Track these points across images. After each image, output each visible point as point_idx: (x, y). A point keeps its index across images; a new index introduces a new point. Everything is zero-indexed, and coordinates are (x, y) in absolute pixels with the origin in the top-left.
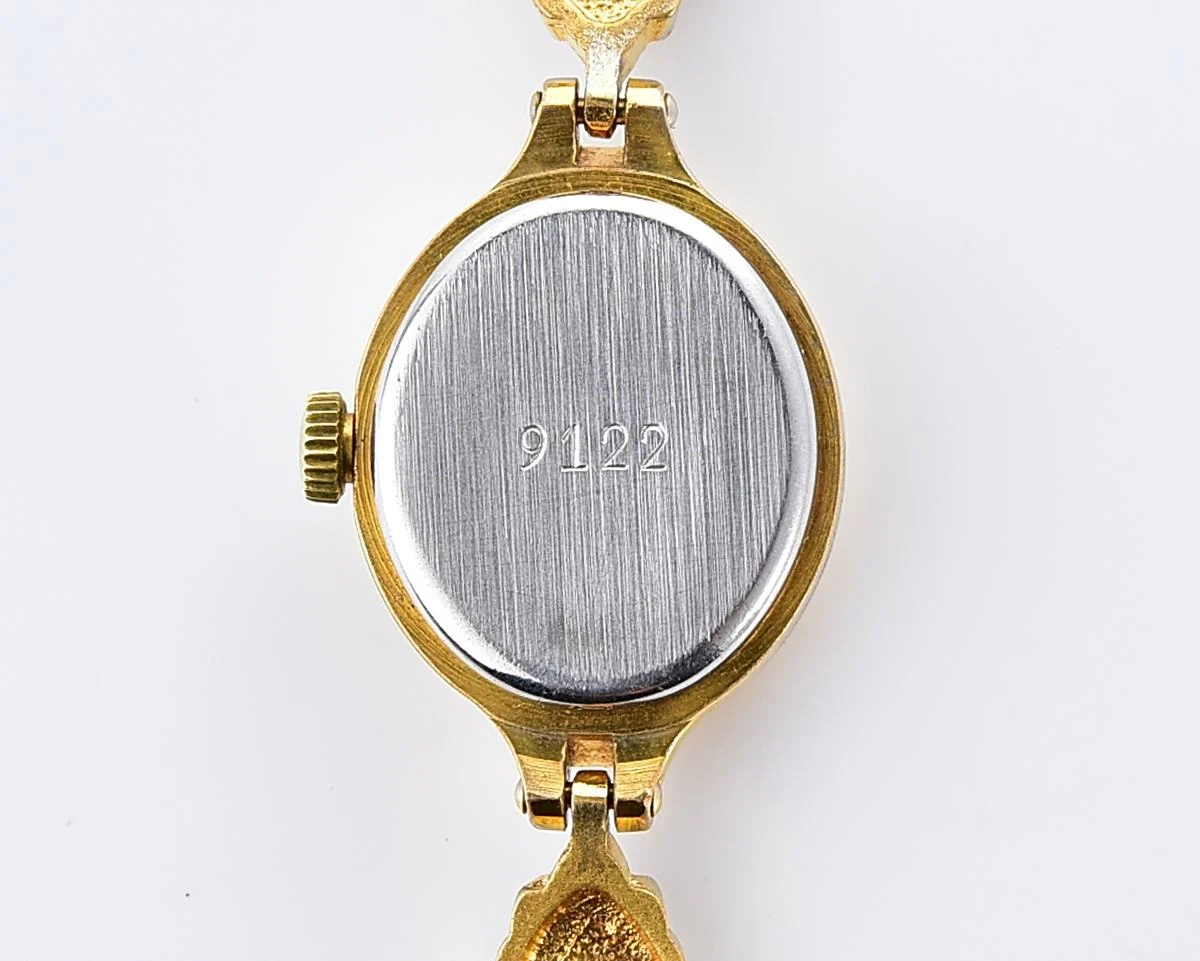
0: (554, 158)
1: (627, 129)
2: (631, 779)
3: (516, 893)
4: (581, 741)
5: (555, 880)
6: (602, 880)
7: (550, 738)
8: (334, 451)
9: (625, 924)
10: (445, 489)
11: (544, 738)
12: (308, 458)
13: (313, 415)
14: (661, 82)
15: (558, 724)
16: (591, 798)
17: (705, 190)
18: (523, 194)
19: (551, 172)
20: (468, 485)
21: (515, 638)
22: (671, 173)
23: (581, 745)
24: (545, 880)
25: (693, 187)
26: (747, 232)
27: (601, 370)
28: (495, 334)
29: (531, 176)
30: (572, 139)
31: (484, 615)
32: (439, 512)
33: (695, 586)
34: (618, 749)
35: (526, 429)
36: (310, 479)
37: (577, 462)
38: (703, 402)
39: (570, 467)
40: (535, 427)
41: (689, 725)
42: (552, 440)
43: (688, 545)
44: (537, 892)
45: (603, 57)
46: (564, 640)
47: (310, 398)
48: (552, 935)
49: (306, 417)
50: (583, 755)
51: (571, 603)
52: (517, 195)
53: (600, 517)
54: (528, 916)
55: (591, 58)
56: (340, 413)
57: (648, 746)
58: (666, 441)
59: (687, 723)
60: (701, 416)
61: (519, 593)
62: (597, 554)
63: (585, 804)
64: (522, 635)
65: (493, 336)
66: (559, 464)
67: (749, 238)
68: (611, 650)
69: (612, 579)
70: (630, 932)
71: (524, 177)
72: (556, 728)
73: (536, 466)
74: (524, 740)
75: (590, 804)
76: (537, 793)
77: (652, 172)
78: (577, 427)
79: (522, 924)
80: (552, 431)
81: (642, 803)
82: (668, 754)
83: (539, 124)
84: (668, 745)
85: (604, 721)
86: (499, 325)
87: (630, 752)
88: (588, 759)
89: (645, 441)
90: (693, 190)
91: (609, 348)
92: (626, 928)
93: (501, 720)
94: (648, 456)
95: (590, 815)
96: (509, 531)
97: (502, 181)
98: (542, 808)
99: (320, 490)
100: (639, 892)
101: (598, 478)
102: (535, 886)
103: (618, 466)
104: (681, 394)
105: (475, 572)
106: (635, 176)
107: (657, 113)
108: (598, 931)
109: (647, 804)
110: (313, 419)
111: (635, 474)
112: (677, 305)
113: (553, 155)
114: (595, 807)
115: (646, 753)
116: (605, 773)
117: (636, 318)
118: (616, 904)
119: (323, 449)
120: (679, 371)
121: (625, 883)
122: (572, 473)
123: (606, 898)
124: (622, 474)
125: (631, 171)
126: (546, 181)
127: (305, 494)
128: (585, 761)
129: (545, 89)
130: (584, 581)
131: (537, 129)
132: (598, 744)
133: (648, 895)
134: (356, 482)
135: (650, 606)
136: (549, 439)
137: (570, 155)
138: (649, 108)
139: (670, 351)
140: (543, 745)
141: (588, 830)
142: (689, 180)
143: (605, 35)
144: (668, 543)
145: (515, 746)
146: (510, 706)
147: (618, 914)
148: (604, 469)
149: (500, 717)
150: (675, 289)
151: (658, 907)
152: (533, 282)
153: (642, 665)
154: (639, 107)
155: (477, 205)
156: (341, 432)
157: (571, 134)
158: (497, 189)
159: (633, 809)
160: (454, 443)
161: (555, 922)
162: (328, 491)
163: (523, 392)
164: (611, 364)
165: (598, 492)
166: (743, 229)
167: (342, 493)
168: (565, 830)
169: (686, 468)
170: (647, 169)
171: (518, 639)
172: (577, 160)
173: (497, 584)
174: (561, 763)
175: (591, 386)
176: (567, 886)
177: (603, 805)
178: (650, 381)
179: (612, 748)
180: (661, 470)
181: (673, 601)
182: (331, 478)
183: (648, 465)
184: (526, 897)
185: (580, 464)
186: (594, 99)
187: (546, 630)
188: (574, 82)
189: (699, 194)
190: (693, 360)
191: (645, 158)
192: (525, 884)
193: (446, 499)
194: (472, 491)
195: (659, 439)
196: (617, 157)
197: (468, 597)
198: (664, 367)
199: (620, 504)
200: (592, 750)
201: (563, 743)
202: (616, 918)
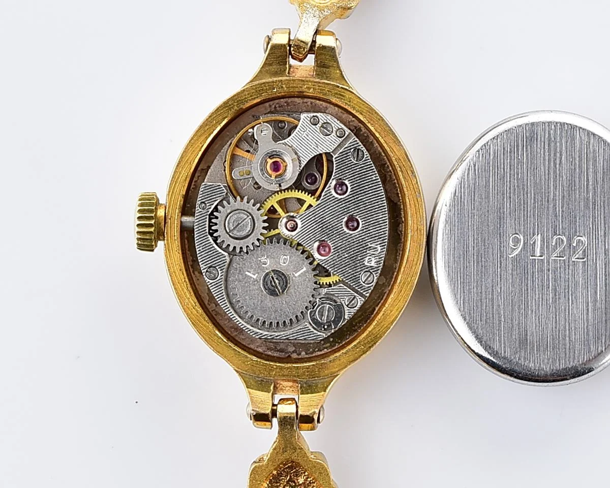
0: (276, 71)
1: (316, 57)
2: (307, 404)
3: (250, 465)
4: (281, 383)
5: (271, 457)
6: (295, 456)
7: (265, 380)
8: (152, 222)
9: (308, 478)
10: (468, 265)
11: (262, 380)
12: (138, 225)
13: (142, 203)
14: (335, 33)
15: (269, 373)
16: (287, 413)
17: (357, 92)
18: (259, 91)
19: (275, 79)
20: (480, 263)
21: (501, 345)
22: (338, 82)
23: (281, 384)
24: (265, 458)
25: (350, 89)
26: (378, 114)
27: (554, 206)
28: (498, 184)
29: (264, 81)
30: (286, 62)
31: (485, 332)
32: (464, 276)
33: (598, 322)
34: (301, 388)
35: (513, 235)
36: (140, 237)
37: (538, 253)
38: (607, 226)
39: (535, 256)
40: (517, 234)
41: (339, 376)
42: (526, 241)
43: (596, 301)
44: (261, 464)
45: (310, 20)
46: (527, 348)
47: (140, 195)
48: (270, 485)
49: (138, 204)
50: (282, 389)
51: (532, 328)
52: (256, 91)
53: (549, 284)
54: (257, 477)
55: (304, 19)
56: (156, 203)
57: (317, 386)
58: (586, 245)
59: (337, 375)
60: (605, 233)
61: (505, 321)
62: (547, 303)
63: (284, 417)
64: (504, 343)
65: (497, 185)
66: (529, 254)
67: (379, 118)
68: (552, 353)
69: (554, 316)
70: (311, 482)
71: (260, 81)
72: (268, 375)
73: (517, 255)
74: (251, 381)
75: (287, 417)
76: (257, 410)
77: (328, 80)
78: (540, 235)
79: (254, 481)
80: (526, 237)
81: (313, 416)
82: (327, 391)
83: (269, 54)
84: (328, 386)
85: (294, 372)
86: (500, 179)
87: (308, 388)
88: (285, 391)
89: (575, 245)
90: (350, 91)
91: (558, 194)
92: (309, 480)
93: (239, 370)
94: (576, 253)
95: (286, 422)
96: (501, 288)
97: (249, 83)
98: (260, 418)
99: (145, 243)
100: (315, 461)
101: (549, 262)
102: (260, 461)
103: (560, 257)
104: (595, 221)
105: (481, 309)
106: (319, 83)
107: (333, 49)
108: (294, 482)
109: (316, 417)
110: (141, 205)
111: (569, 261)
112: (595, 173)
113: (276, 70)
114: (290, 418)
115: (316, 390)
116: (294, 399)
117: (573, 180)
118: (303, 468)
119: (147, 221)
120: (595, 209)
121: (308, 457)
122: (535, 259)
123: (298, 465)
124: (562, 262)
125: (317, 80)
126: (272, 84)
127: (136, 246)
128: (283, 392)
129: (273, 35)
130: (539, 317)
131: (268, 56)
132: (291, 384)
133: (321, 463)
134: (165, 241)
135: (573, 332)
136: (524, 241)
137: (285, 70)
138: (328, 47)
139: (591, 198)
140: (261, 384)
141: (286, 431)
142: (348, 86)
143: (314, 9)
144: (585, 299)
145: (246, 384)
146: (244, 363)
147: (305, 473)
148: (552, 258)
149: (239, 368)
150: (594, 165)
151: (326, 469)
152: (520, 157)
153: (568, 362)
154: (323, 46)
155: (235, 96)
156: (156, 212)
157: (286, 59)
158: (246, 87)
159: (307, 420)
160: (474, 240)
161: (271, 478)
162: (149, 244)
163: (512, 215)
164: (559, 203)
165: (549, 270)
166: (376, 113)
167: (156, 246)
168: (271, 429)
169: (596, 259)
170: (326, 79)
171: (503, 345)
172: (289, 73)
173: (493, 316)
174: (270, 394)
175: (548, 215)
176: (277, 460)
177: (294, 417)
178: (579, 213)
179: (298, 386)
180: (583, 260)
181: (586, 330)
182: (150, 236)
183: (576, 257)
184: (256, 467)
185: (539, 255)
186: (299, 40)
187: (517, 342)
188: (288, 31)
189: (353, 93)
190: (602, 203)
191: (325, 73)
192: (255, 460)
193: (468, 269)
194: (482, 266)
195: (582, 244)
196: (310, 71)
197: (477, 322)
198: (587, 206)
199: (560, 277)
200: (287, 387)
201: (272, 383)
202: (303, 475)
